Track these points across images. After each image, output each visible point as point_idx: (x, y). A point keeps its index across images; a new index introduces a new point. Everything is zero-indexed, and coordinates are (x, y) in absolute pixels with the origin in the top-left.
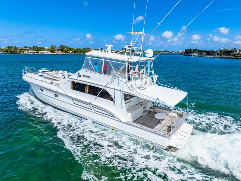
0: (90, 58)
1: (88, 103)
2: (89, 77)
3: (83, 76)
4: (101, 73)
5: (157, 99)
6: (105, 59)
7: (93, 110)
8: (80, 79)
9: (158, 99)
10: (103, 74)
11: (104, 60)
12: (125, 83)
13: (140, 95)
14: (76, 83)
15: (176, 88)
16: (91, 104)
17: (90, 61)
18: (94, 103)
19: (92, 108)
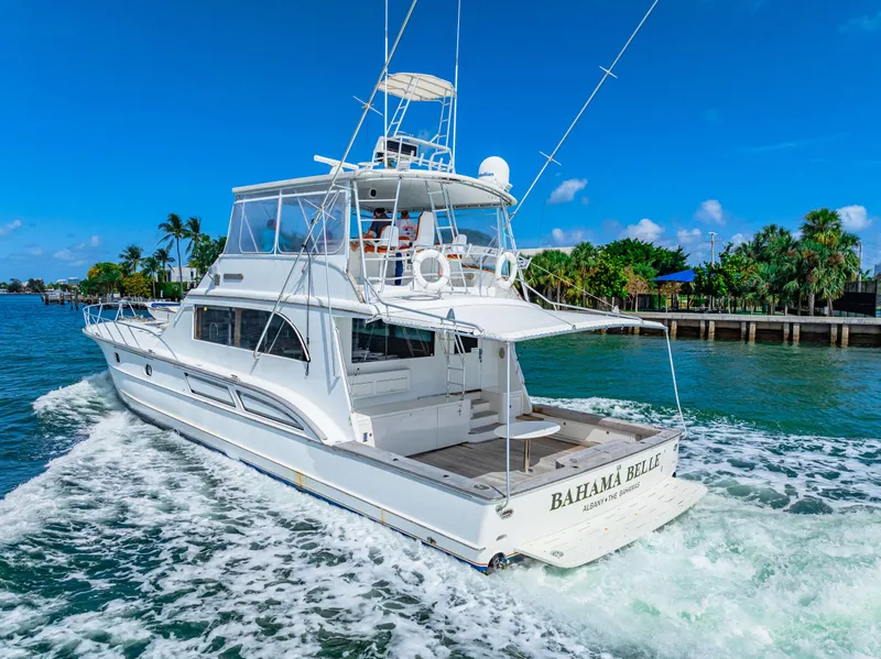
0: (244, 201)
1: (225, 379)
2: (239, 277)
3: (226, 277)
5: (448, 318)
6: (284, 192)
7: (238, 409)
8: (217, 291)
10: (278, 252)
11: (281, 197)
12: (343, 274)
14: (205, 308)
16: (234, 381)
17: (244, 214)
19: (236, 399)
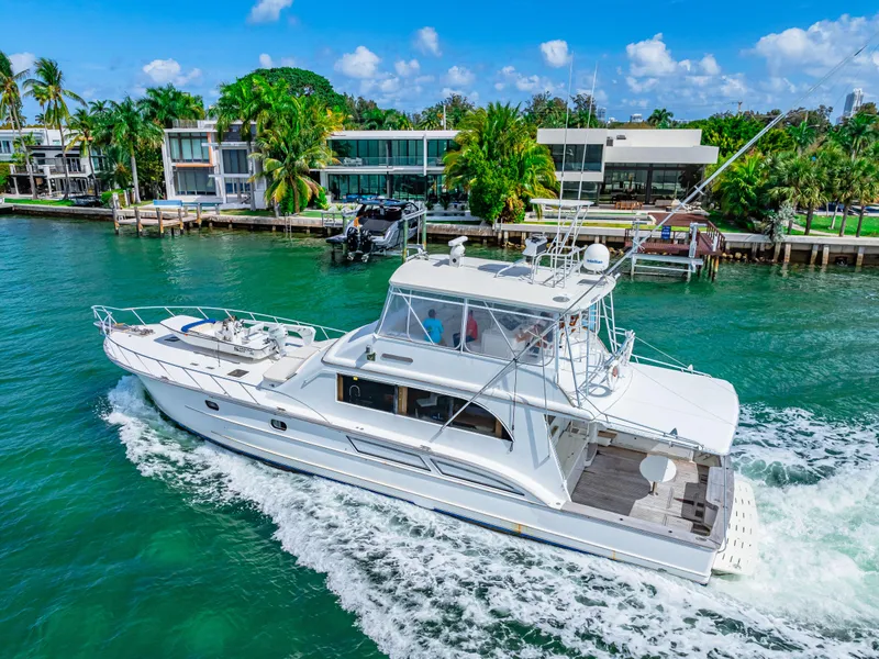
0: (410, 296)
1: (415, 449)
2: (409, 360)
3: (385, 356)
4: (459, 349)
5: (671, 433)
6: (471, 302)
8: (370, 365)
9: (674, 432)
10: (465, 350)
11: (466, 306)
12: (552, 383)
13: (610, 419)
14: (355, 379)
15: (691, 368)
16: (426, 451)
17: (410, 307)
18: (437, 448)
19: (431, 466)
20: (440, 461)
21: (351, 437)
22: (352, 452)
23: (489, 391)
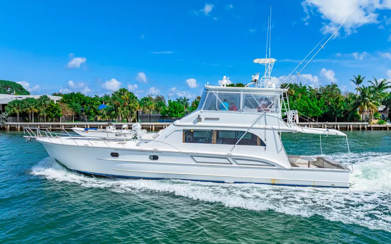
0: (217, 92)
1: (225, 155)
2: (218, 119)
3: (206, 119)
4: (240, 111)
6: (244, 91)
7: (234, 165)
8: (199, 124)
12: (280, 119)
14: (192, 131)
17: (217, 97)
19: (232, 161)
20: (236, 159)
21: (192, 156)
22: (194, 163)
23: (255, 126)
